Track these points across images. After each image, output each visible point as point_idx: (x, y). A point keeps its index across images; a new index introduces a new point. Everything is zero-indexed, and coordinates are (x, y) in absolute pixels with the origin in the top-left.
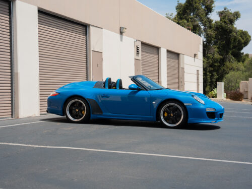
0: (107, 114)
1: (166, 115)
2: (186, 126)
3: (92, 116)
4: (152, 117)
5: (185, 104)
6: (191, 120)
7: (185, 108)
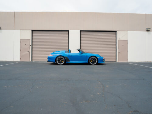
0: (71, 62)
1: (91, 61)
2: (98, 64)
3: (66, 62)
4: (87, 62)
5: (98, 57)
6: (99, 62)
7: (97, 58)
